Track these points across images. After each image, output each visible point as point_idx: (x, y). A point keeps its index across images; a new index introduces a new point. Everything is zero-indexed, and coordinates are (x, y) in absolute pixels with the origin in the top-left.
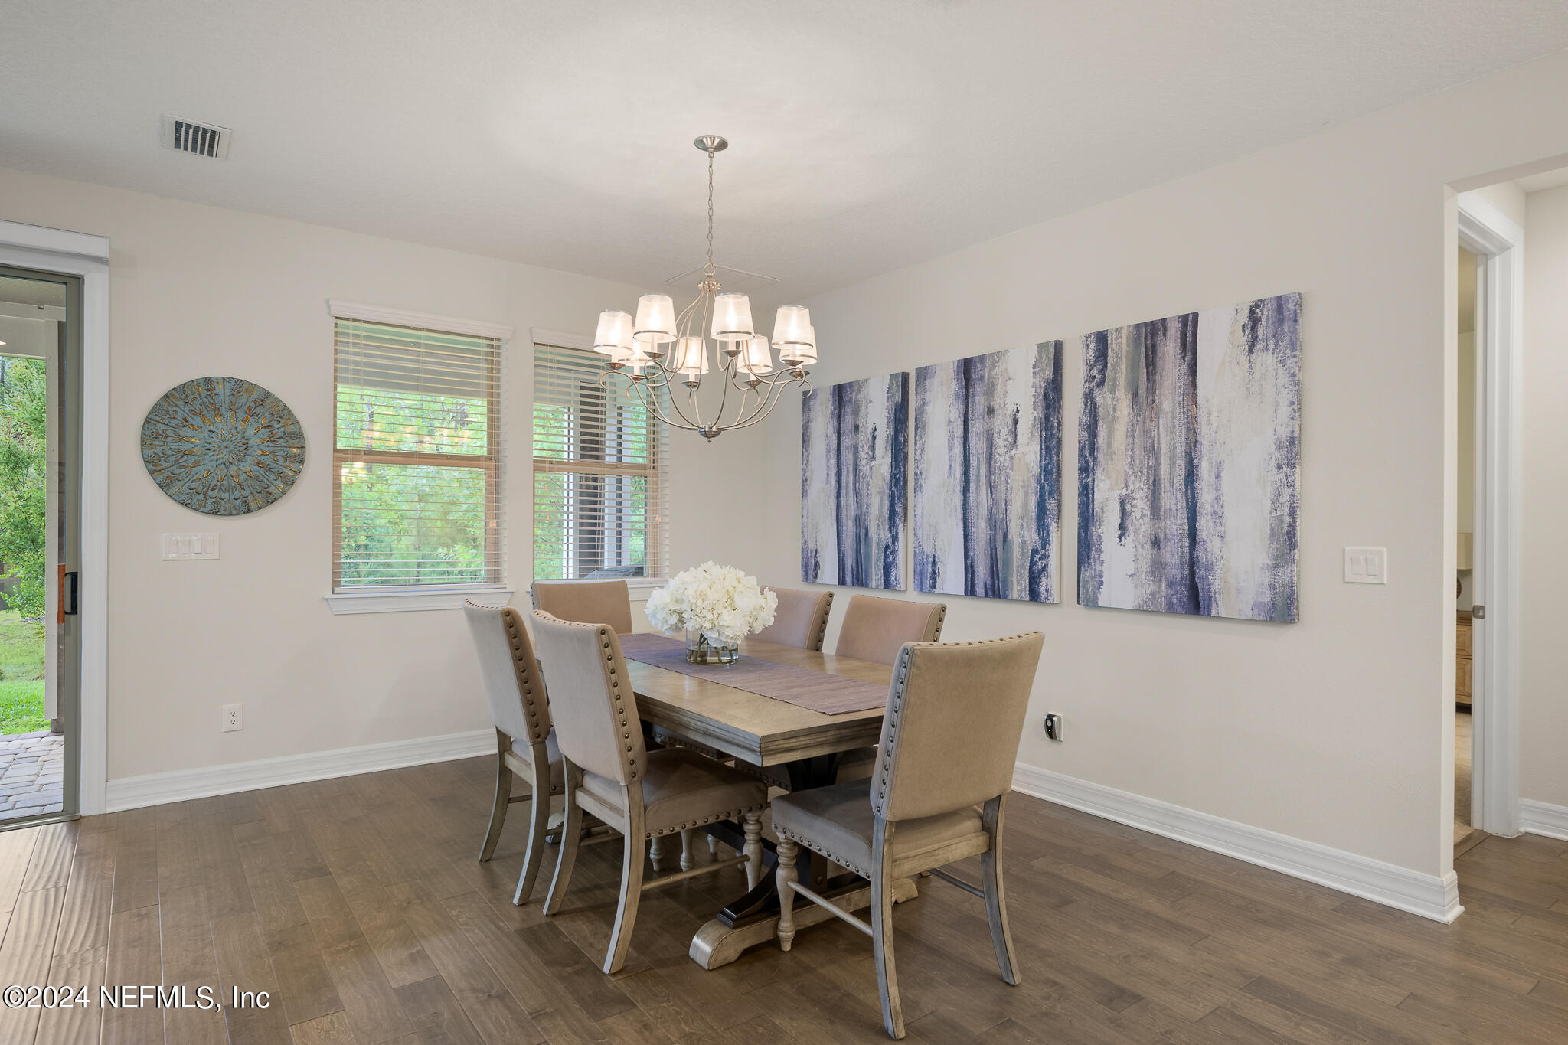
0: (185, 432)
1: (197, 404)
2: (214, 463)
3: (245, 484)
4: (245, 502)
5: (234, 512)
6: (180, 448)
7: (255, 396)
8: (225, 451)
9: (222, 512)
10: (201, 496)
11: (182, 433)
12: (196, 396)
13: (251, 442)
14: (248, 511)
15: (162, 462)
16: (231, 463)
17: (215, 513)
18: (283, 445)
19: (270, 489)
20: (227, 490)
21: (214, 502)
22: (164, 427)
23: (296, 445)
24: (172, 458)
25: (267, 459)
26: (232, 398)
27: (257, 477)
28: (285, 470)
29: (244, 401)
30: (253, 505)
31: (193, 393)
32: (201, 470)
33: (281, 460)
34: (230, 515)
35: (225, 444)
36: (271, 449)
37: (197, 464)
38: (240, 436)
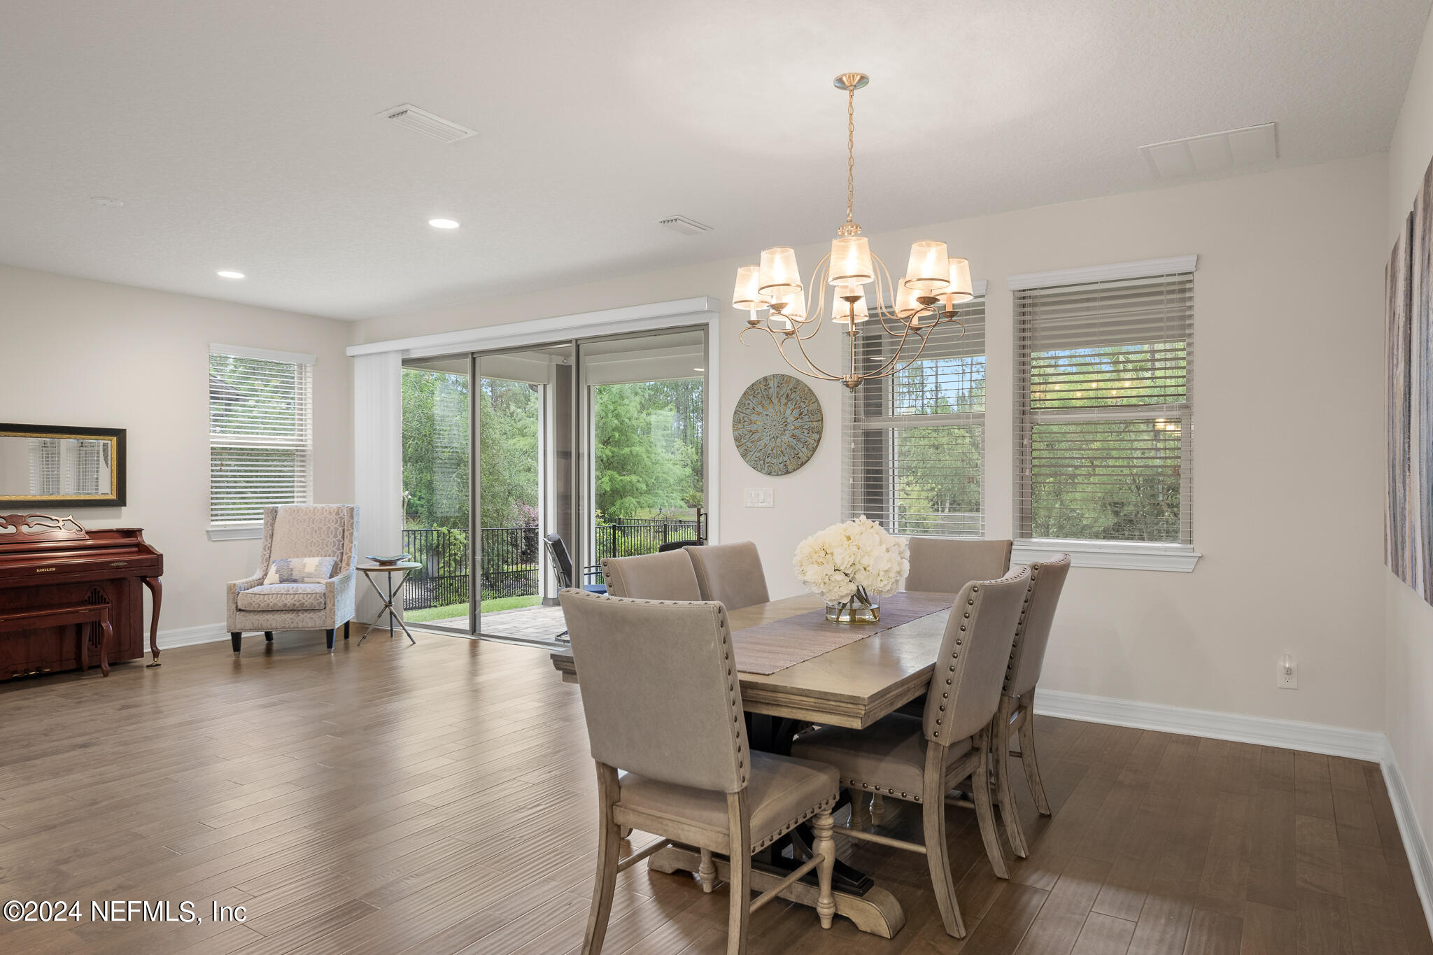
0: (754, 417)
1: (759, 396)
2: (768, 438)
3: (785, 452)
4: (785, 465)
5: (780, 473)
6: (751, 429)
7: (791, 386)
8: (774, 428)
9: (773, 473)
10: (762, 462)
11: (752, 419)
12: (759, 391)
13: (788, 421)
14: (787, 473)
15: (742, 440)
16: (777, 437)
17: (769, 474)
18: (808, 420)
19: (800, 455)
20: (775, 457)
21: (769, 466)
22: (743, 415)
23: (816, 419)
24: (747, 437)
25: (797, 432)
26: (779, 389)
27: (792, 446)
28: (808, 439)
29: (785, 390)
30: (790, 468)
31: (758, 389)
32: (762, 443)
33: (806, 431)
34: (778, 475)
35: (774, 423)
36: (800, 424)
37: (759, 440)
38: (782, 416)
